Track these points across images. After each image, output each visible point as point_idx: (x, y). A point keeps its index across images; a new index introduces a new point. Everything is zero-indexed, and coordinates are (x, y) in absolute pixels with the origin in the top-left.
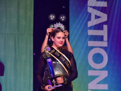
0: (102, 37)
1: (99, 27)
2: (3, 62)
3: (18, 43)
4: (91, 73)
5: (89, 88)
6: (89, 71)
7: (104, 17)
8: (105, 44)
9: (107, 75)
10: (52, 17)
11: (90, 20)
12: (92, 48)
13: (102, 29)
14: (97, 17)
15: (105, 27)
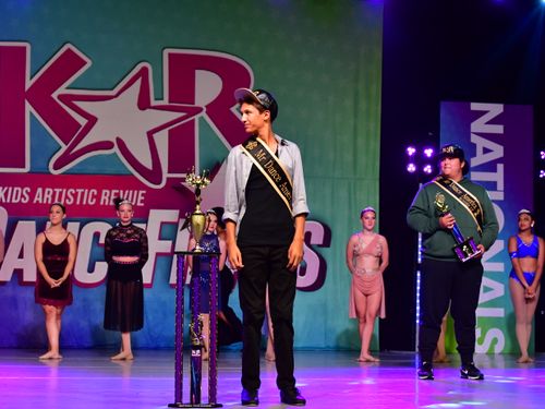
0: (495, 183)
1: (490, 167)
2: (330, 224)
3: (355, 193)
7: (498, 151)
8: (499, 196)
9: (502, 248)
10: (411, 151)
11: (475, 155)
13: (495, 170)
14: (486, 151)
15: (500, 167)
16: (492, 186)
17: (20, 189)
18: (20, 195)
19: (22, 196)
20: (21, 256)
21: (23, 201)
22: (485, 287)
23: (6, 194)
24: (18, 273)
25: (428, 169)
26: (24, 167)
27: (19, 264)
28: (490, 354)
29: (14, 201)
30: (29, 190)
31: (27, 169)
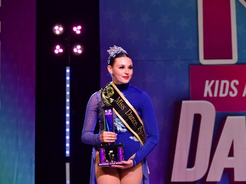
17: (227, 82)
18: (228, 88)
19: (230, 89)
20: (231, 154)
21: (232, 95)
23: (213, 88)
24: (229, 173)
26: (230, 57)
27: (229, 163)
29: (221, 95)
30: (237, 82)
31: (234, 60)
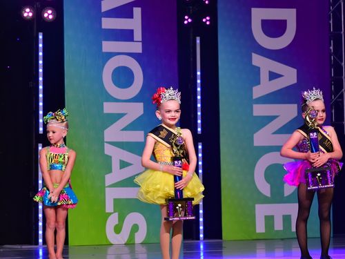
0: (131, 32)
1: (124, 12)
4: (109, 108)
5: (105, 140)
6: (105, 103)
8: (137, 47)
9: (142, 112)
12: (111, 55)
13: (130, 16)
15: (137, 11)
16: (127, 35)
22: (120, 161)
25: (49, 14)
28: (130, 244)
